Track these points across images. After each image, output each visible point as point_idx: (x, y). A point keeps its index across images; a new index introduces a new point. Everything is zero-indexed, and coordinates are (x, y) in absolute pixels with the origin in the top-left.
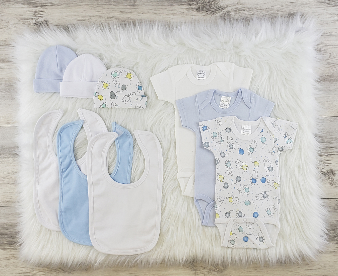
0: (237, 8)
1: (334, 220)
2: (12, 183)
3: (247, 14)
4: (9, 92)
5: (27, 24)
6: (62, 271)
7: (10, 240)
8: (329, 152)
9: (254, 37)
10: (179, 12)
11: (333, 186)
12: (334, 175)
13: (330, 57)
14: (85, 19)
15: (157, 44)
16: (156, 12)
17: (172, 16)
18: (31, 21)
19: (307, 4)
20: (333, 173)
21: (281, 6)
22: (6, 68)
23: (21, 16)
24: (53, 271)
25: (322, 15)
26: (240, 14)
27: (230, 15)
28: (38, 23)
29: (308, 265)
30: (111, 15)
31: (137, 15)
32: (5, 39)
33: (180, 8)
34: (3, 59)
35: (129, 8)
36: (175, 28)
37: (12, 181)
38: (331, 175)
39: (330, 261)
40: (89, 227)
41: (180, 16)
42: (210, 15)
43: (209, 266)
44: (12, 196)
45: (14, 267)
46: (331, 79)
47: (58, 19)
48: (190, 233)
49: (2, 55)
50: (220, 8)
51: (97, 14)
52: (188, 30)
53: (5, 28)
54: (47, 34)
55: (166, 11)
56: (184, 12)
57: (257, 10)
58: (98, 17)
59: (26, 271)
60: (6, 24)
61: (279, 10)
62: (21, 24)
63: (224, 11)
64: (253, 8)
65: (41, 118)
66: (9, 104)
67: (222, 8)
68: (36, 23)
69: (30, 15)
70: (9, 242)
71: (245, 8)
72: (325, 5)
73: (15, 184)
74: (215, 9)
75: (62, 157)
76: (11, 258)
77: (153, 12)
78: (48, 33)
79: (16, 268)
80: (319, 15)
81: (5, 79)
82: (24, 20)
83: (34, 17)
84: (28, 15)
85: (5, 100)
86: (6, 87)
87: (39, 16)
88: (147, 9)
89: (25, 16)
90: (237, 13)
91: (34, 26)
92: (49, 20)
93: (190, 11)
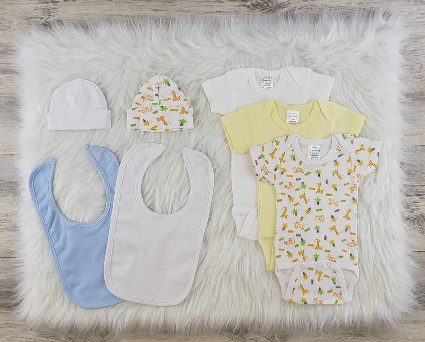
0: (302, 5)
3: (315, 12)
4: (10, 111)
5: (34, 25)
10: (228, 10)
15: (199, 45)
16: (199, 10)
18: (39, 21)
21: (358, 4)
22: (6, 80)
23: (27, 14)
28: (49, 23)
30: (141, 14)
31: (174, 13)
32: (6, 44)
33: (229, 6)
34: (3, 69)
35: (165, 4)
37: (11, 226)
42: (268, 14)
49: (2, 64)
51: (124, 12)
52: (238, 28)
53: (6, 29)
55: (211, 9)
56: (235, 10)
57: (328, 8)
60: (7, 25)
61: (356, 9)
62: (27, 24)
63: (285, 9)
64: (322, 5)
66: (9, 127)
67: (283, 6)
68: (46, 23)
69: (38, 14)
71: (312, 5)
74: (275, 6)
77: (195, 10)
81: (4, 94)
82: (31, 19)
83: (44, 16)
84: (36, 14)
85: (5, 122)
86: (6, 104)
87: (50, 14)
88: (187, 6)
89: (31, 15)
90: (302, 12)
91: (43, 27)
92: (63, 19)
93: (241, 9)
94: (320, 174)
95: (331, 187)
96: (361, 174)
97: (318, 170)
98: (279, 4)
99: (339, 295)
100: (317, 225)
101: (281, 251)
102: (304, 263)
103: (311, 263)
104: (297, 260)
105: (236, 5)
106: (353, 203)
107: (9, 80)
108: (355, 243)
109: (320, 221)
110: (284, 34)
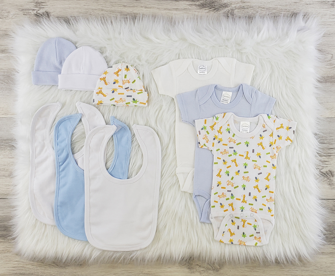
1: (331, 221)
2: (8, 175)
3: (251, 12)
4: (8, 83)
5: (28, 15)
6: (56, 266)
7: (5, 233)
8: (328, 153)
9: (256, 35)
10: (182, 8)
11: (331, 187)
12: (333, 176)
13: (332, 58)
14: (87, 12)
15: (159, 39)
16: (159, 7)
17: (175, 12)
18: (32, 12)
19: (310, 4)
20: (331, 174)
21: (285, 6)
22: (5, 58)
23: (22, 6)
24: (47, 266)
25: (325, 15)
26: (243, 12)
27: (234, 13)
28: (40, 14)
29: (305, 266)
30: (113, 9)
31: (140, 10)
32: (4, 30)
33: (183, 4)
34: (2, 49)
35: (132, 2)
36: (177, 24)
37: (7, 173)
38: (330, 176)
40: (84, 222)
41: (184, 12)
42: (214, 12)
43: (206, 265)
44: (7, 188)
45: (7, 260)
46: (332, 80)
47: (59, 11)
48: (187, 230)
51: (100, 7)
52: (190, 26)
53: (5, 18)
54: (48, 26)
55: (169, 7)
56: (187, 8)
57: (261, 9)
58: (101, 10)
59: (19, 265)
60: (6, 14)
61: (282, 10)
62: (22, 14)
63: (227, 8)
64: (256, 6)
65: (39, 110)
66: (7, 96)
67: (225, 6)
68: (38, 14)
69: (32, 6)
70: (2, 235)
71: (248, 6)
72: (328, 5)
73: (11, 177)
74: (219, 6)
75: (59, 151)
76: (4, 251)
77: (156, 7)
79: (9, 261)
80: (322, 16)
81: (3, 69)
82: (25, 10)
83: (35, 9)
84: (29, 6)
85: (3, 91)
86: (5, 77)
87: (40, 7)
88: (150, 3)
89: (26, 7)
90: (240, 11)
91: (35, 17)
92: (51, 11)
93: (193, 7)
94: (249, 144)
95: (256, 155)
96: (279, 147)
97: (247, 141)
98: (223, 4)
99: (259, 238)
100: (244, 184)
101: (215, 203)
102: (233, 213)
103: (238, 213)
104: (227, 210)
105: (189, 4)
106: (273, 168)
107: (7, 58)
108: (273, 199)
109: (247, 181)
110: (226, 32)
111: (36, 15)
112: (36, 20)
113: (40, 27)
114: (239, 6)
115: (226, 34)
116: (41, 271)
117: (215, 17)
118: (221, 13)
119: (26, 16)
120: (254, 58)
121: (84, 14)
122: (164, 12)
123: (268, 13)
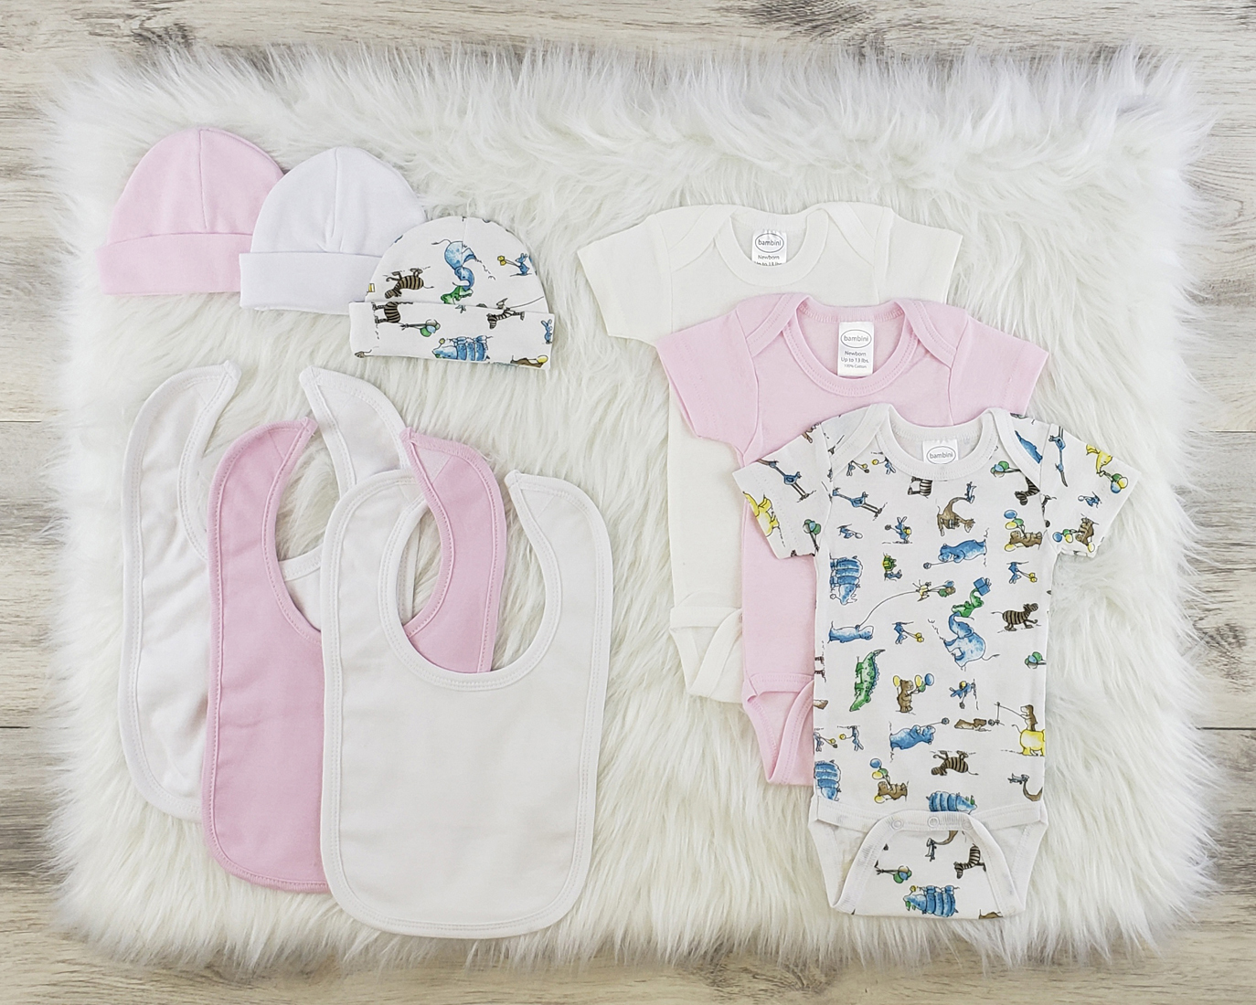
0: (908, 17)
1: (1233, 806)
2: (30, 638)
3: (945, 39)
4: (30, 291)
5: (106, 35)
6: (215, 979)
7: (18, 856)
8: (1226, 562)
9: (968, 125)
10: (693, 21)
11: (1236, 686)
12: (1240, 645)
13: (1240, 215)
14: (334, 28)
15: (607, 136)
16: (606, 15)
17: (665, 35)
18: (122, 25)
19: (1163, 16)
20: (1235, 637)
22: (19, 198)
23: (83, 2)
24: (182, 978)
25: (1217, 58)
26: (918, 40)
27: (883, 44)
28: (153, 33)
30: (433, 18)
31: (534, 24)
32: (17, 89)
33: (696, 8)
34: (10, 165)
36: (674, 79)
37: (29, 633)
38: (1230, 644)
39: (1214, 956)
41: (698, 36)
42: (809, 39)
43: (776, 971)
44: (27, 688)
45: (26, 959)
46: (1241, 297)
47: (228, 23)
49: (7, 149)
50: (847, 12)
51: (382, 11)
53: (20, 44)
54: (186, 79)
55: (643, 15)
56: (712, 21)
57: (984, 29)
58: (386, 22)
59: (74, 974)
60: (24, 31)
61: (1061, 35)
62: (86, 33)
63: (859, 25)
64: (967, 20)
65: (156, 395)
66: (28, 339)
67: (853, 16)
68: (145, 33)
69: (122, 3)
70: (11, 864)
71: (937, 18)
72: (1228, 23)
73: (42, 645)
74: (830, 15)
76: (18, 925)
77: (595, 15)
78: (187, 76)
79: (35, 963)
80: (1207, 60)
81: (13, 241)
82: (98, 17)
83: (137, 12)
84: (112, 2)
85: (13, 323)
86: (18, 270)
87: (156, 6)
89: (99, 5)
90: (908, 35)
91: (136, 44)
92: (196, 23)
93: (732, 19)
98: (843, 10)
105: (716, 6)
107: (28, 198)
110: (856, 114)
111: (142, 37)
112: (139, 57)
113: (154, 83)
114: (904, 19)
115: (856, 120)
116: (157, 996)
117: (814, 58)
118: (836, 41)
119: (99, 38)
120: (958, 209)
121: (322, 35)
122: (624, 34)
123: (1006, 44)
